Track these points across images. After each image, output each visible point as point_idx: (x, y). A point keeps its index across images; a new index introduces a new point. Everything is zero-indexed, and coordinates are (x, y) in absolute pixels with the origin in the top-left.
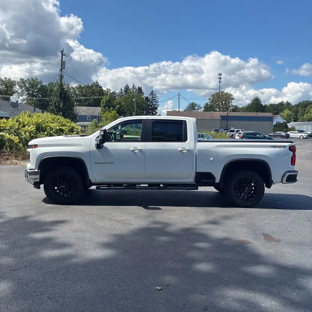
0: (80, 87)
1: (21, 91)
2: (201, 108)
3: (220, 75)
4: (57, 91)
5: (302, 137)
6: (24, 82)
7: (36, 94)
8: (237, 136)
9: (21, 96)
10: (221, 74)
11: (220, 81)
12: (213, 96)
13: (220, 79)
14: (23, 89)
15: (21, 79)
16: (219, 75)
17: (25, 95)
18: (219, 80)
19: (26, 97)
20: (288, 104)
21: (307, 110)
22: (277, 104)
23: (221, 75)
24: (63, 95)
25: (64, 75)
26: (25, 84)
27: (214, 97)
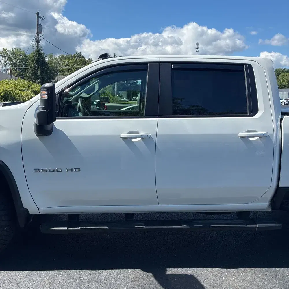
0: (63, 58)
1: (5, 61)
3: (197, 44)
4: (34, 57)
5: (283, 104)
6: (7, 52)
7: (19, 64)
9: (4, 66)
10: (199, 44)
11: (197, 51)
13: (198, 48)
14: (6, 59)
15: (4, 49)
16: (196, 45)
17: (8, 65)
18: (196, 49)
19: (10, 67)
23: (198, 45)
24: (40, 61)
25: (41, 40)
26: (8, 54)
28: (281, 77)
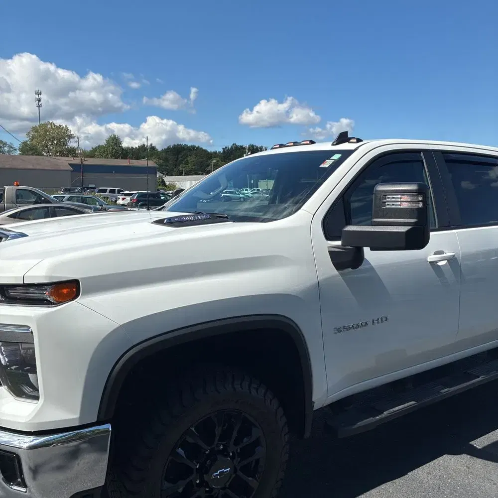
2: (15, 150)
3: (39, 93)
8: (121, 199)
10: (41, 92)
11: (39, 104)
12: (35, 129)
13: (40, 100)
16: (36, 94)
18: (37, 102)
20: (153, 148)
21: (180, 159)
22: (136, 148)
23: (41, 94)
27: (37, 132)
28: (182, 157)
